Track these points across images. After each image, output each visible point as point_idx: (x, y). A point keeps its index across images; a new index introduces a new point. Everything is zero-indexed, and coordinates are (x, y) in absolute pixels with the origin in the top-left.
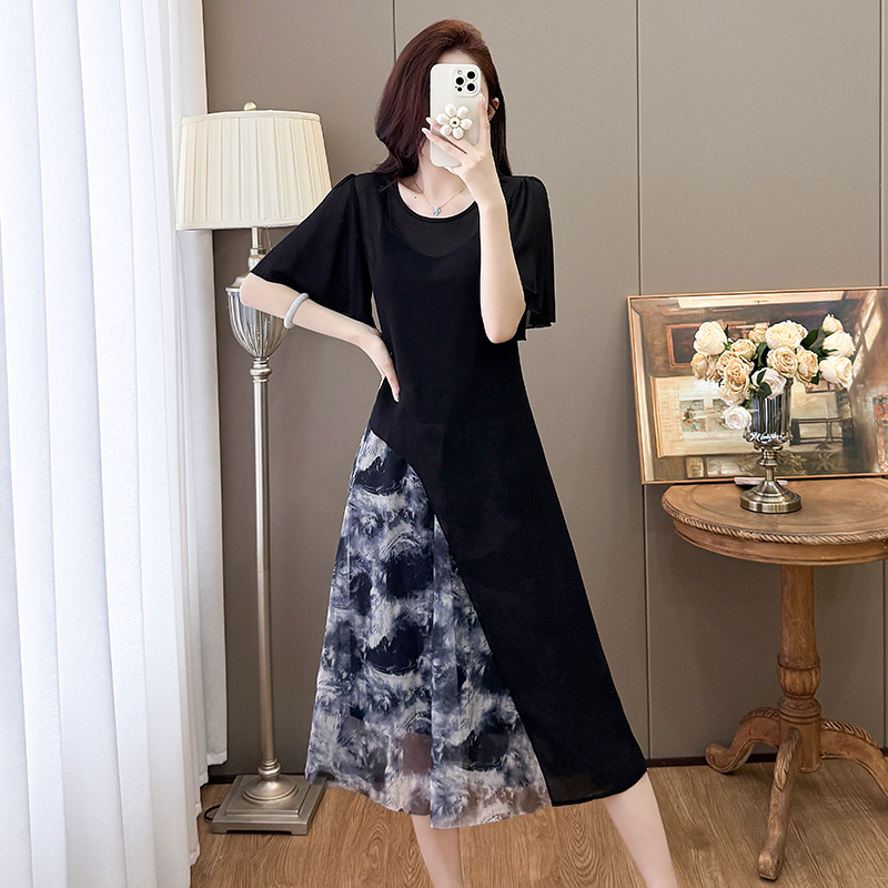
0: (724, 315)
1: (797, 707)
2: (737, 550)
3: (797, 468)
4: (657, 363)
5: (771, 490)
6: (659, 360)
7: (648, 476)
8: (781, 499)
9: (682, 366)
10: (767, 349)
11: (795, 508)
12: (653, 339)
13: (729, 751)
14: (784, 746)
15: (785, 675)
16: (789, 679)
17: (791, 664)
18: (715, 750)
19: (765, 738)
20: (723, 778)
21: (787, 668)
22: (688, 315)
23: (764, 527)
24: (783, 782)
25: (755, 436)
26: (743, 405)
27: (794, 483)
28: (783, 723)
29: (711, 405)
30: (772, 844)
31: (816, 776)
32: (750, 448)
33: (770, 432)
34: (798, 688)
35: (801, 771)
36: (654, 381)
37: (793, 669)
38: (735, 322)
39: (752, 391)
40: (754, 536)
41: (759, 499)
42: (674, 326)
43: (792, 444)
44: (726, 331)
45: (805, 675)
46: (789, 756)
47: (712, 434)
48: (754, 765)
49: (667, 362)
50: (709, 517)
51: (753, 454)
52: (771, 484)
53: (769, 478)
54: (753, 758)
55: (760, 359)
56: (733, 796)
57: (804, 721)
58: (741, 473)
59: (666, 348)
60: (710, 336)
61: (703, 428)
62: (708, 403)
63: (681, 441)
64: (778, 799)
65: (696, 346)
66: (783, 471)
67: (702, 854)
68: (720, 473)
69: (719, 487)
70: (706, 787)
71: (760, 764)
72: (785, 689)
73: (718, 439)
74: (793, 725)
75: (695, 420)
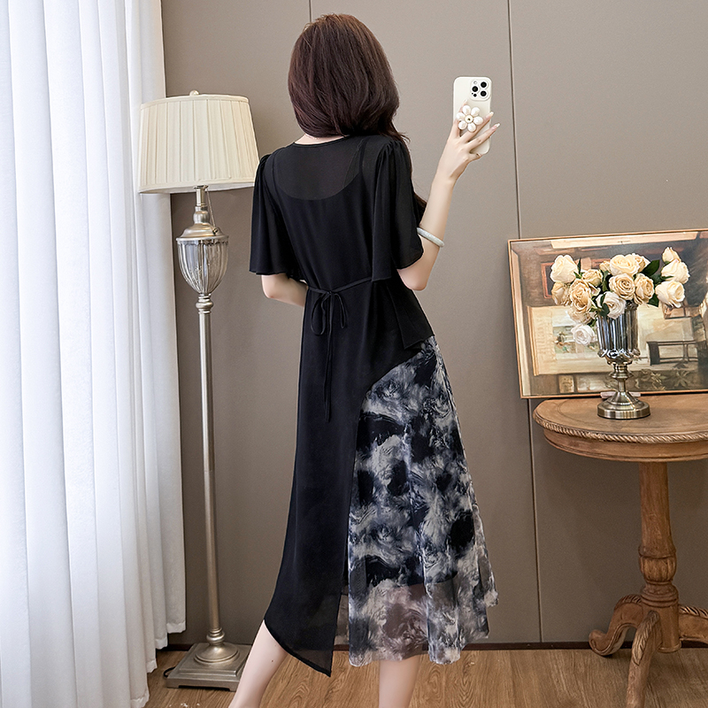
0: (593, 253)
1: (655, 592)
2: (588, 450)
3: (658, 385)
4: (533, 294)
7: (526, 392)
8: (632, 407)
11: (645, 414)
12: (529, 275)
13: (606, 635)
14: (643, 626)
15: (644, 564)
16: (648, 567)
17: (648, 554)
18: (596, 635)
21: (646, 557)
24: (639, 657)
25: (606, 352)
27: (653, 397)
28: (644, 607)
33: (618, 348)
34: (655, 575)
36: (531, 310)
37: (651, 558)
41: (612, 407)
43: (653, 363)
45: (662, 563)
46: (646, 635)
47: (581, 355)
52: (623, 394)
53: (622, 389)
58: (606, 389)
59: (541, 282)
61: (573, 350)
63: (554, 361)
64: (635, 673)
68: (588, 388)
72: (645, 576)
73: (586, 359)
74: (652, 608)
75: (566, 343)
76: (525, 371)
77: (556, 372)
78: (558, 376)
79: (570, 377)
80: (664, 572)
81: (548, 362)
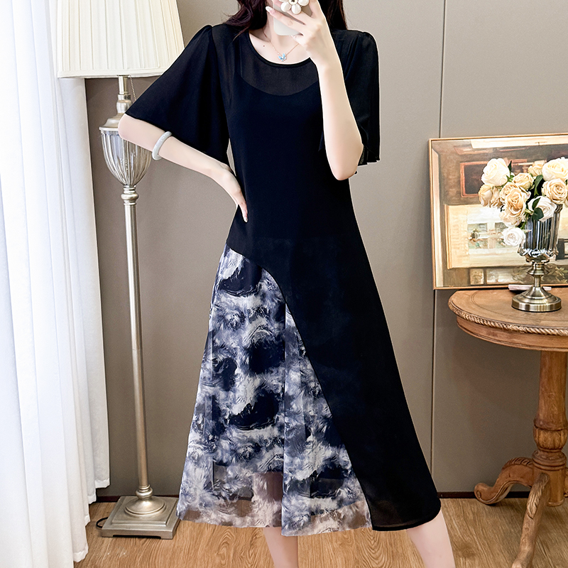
0: (509, 154)
1: (547, 458)
2: (507, 340)
3: (561, 278)
4: (451, 194)
5: (537, 294)
6: (453, 191)
7: (439, 283)
8: (545, 301)
9: (471, 196)
10: (543, 181)
11: (556, 307)
12: (449, 174)
13: (492, 489)
14: (536, 486)
15: (539, 434)
16: (543, 437)
17: (544, 426)
18: (482, 488)
19: (522, 480)
20: (487, 508)
21: (542, 429)
22: (479, 154)
23: (530, 322)
24: (534, 512)
25: (528, 251)
26: (519, 226)
27: (556, 289)
28: (535, 470)
29: (494, 228)
30: (523, 556)
31: (560, 509)
32: (522, 261)
33: (541, 248)
34: (549, 444)
35: (548, 505)
36: (447, 208)
37: (546, 430)
38: (517, 159)
39: (528, 215)
40: (521, 329)
41: (527, 301)
42: (467, 164)
43: (558, 258)
44: (510, 167)
45: (555, 434)
46: (539, 494)
47: (492, 251)
48: (512, 500)
49: (459, 193)
50: (486, 315)
51: (525, 267)
52: (538, 289)
53: (537, 284)
54: (511, 495)
55: (536, 189)
56: (494, 521)
57: (553, 468)
58: (514, 282)
59: (459, 181)
60: (495, 171)
61: (485, 246)
62: (491, 226)
63: (467, 256)
64: (529, 525)
65: (483, 179)
66: (548, 280)
67: (468, 562)
68: (497, 281)
69: (496, 292)
70: (473, 513)
71: (517, 499)
72: (538, 444)
73: (497, 255)
74: (544, 471)
75: (479, 240)
76: (439, 264)
77: (468, 266)
78: (469, 269)
79: (481, 270)
80: (557, 441)
81: (461, 256)
